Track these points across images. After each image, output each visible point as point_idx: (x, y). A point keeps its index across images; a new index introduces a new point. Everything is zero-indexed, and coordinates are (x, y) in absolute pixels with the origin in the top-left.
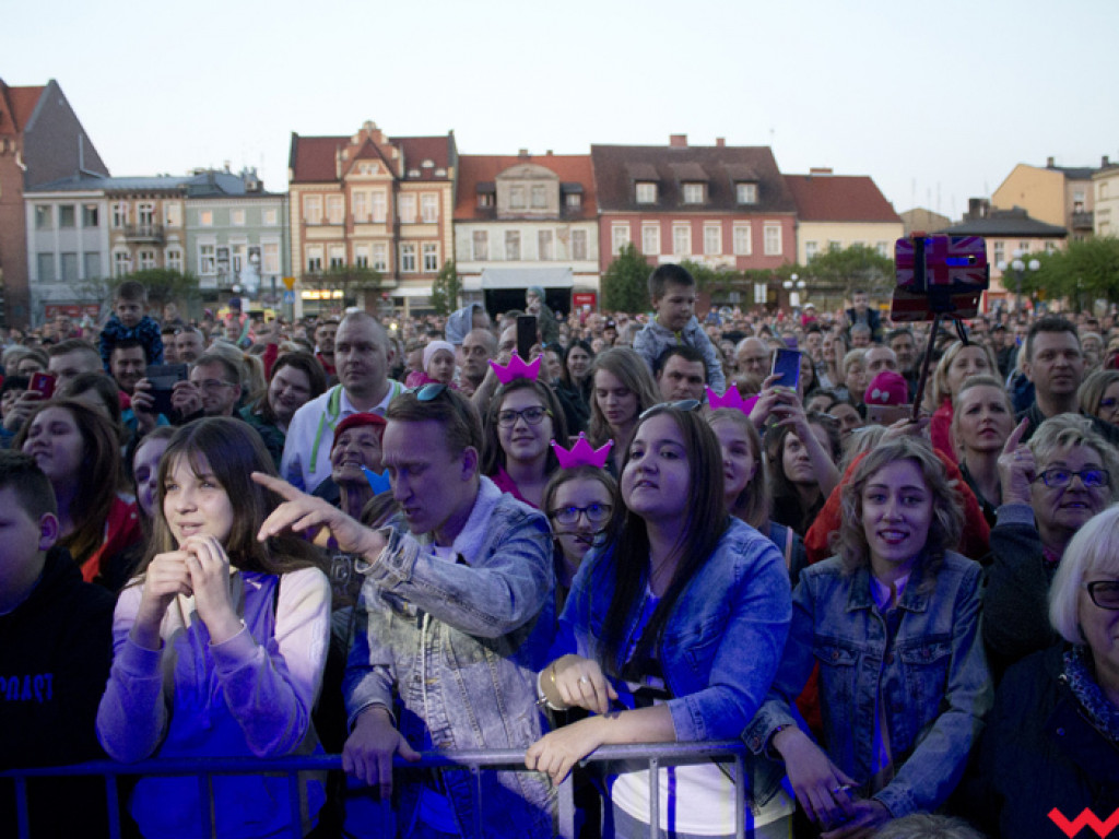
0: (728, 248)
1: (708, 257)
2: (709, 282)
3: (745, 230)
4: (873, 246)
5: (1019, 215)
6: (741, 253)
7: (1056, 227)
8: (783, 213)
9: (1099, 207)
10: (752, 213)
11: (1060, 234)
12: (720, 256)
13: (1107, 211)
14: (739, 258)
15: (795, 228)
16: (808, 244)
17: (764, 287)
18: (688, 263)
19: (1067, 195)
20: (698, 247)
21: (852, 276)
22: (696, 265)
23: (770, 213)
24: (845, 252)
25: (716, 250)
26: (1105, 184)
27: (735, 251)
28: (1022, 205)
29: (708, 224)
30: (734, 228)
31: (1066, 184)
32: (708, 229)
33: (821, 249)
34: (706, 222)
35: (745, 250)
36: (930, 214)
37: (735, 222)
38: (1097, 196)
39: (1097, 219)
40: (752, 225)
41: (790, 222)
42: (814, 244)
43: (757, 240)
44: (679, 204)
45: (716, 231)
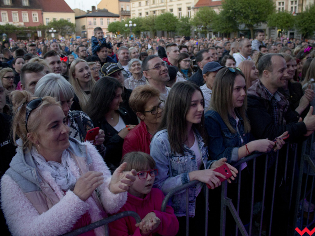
0: (21, 20)
1: (14, 23)
2: (16, 31)
3: (26, 14)
4: (67, 20)
5: (106, 11)
6: (25, 22)
7: (117, 15)
8: (38, 9)
9: (132, 9)
10: (28, 9)
11: (118, 17)
12: (18, 22)
13: (134, 11)
14: (25, 23)
15: (42, 14)
16: (46, 19)
17: (40, 32)
18: (8, 25)
19: (119, 6)
20: (10, 19)
21: (61, 28)
22: (11, 25)
23: (34, 9)
24: (58, 22)
25: (17, 20)
26: (134, 3)
27: (23, 21)
28: (106, 8)
29: (13, 12)
30: (22, 13)
31: (119, 3)
32: (13, 14)
33: (51, 20)
34: (12, 11)
35: (26, 21)
36: (80, 10)
37: (23, 12)
38: (131, 7)
39: (132, 13)
40: (28, 13)
41: (40, 12)
42: (48, 19)
43: (30, 18)
44: (2, 5)
45: (16, 14)
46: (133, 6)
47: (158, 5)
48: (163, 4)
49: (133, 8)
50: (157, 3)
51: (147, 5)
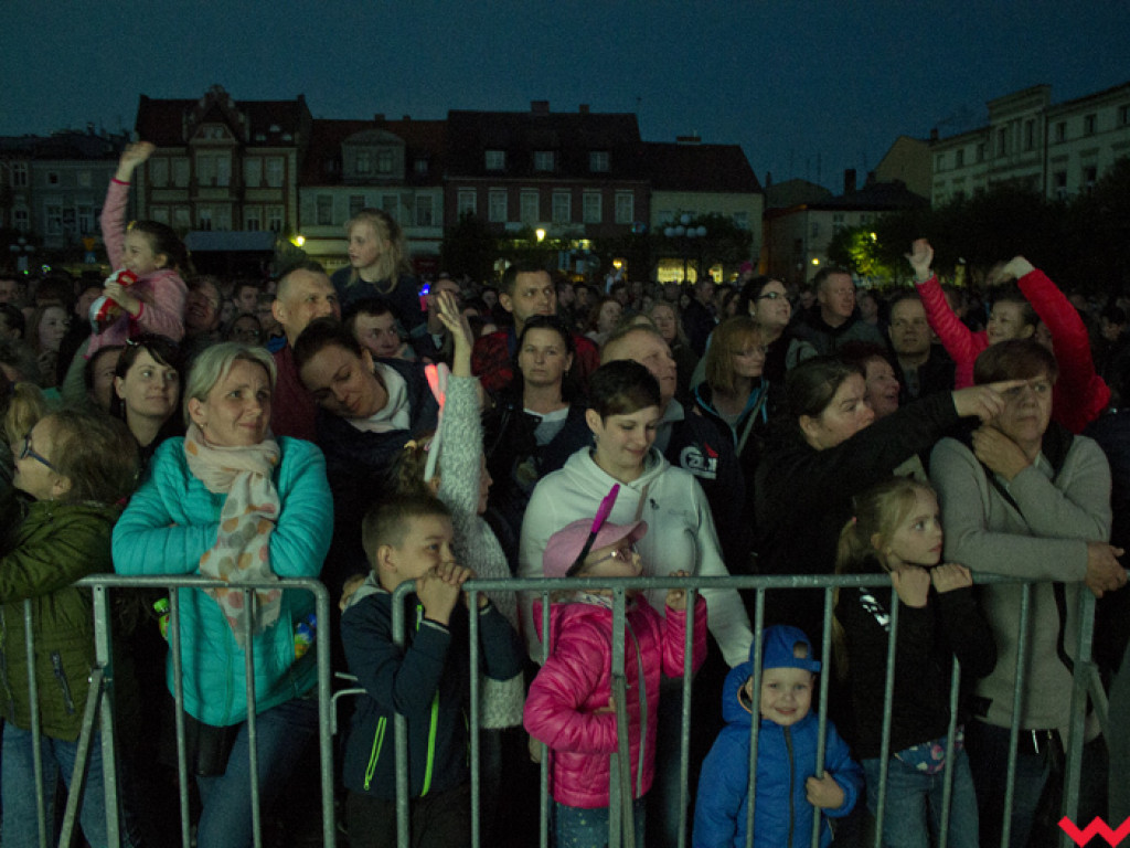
0: (577, 216)
1: (556, 225)
3: (596, 198)
5: (898, 189)
6: (591, 222)
8: (636, 181)
9: (937, 179)
10: (605, 181)
12: (567, 225)
14: (588, 226)
15: (650, 196)
16: (662, 212)
23: (621, 181)
25: (565, 218)
26: (943, 155)
27: (584, 218)
30: (586, 196)
32: (557, 197)
34: (557, 189)
35: (595, 218)
36: (807, 184)
37: (587, 190)
38: (935, 169)
39: (934, 191)
40: (604, 193)
41: (644, 191)
43: (608, 209)
44: (529, 171)
45: (565, 198)
46: (941, 168)
47: (1014, 160)
48: (1032, 155)
49: (939, 172)
50: (1014, 149)
51: (980, 160)
